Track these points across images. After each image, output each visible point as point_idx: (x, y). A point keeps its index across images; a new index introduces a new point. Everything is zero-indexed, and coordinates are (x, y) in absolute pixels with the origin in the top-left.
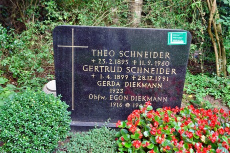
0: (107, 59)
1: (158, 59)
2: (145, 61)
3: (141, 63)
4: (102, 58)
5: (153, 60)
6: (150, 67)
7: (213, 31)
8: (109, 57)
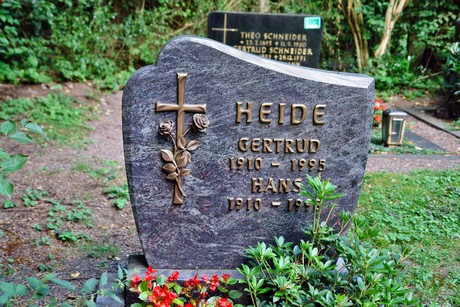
0: (254, 41)
1: (296, 41)
2: (286, 42)
3: (283, 44)
4: (249, 39)
5: (292, 42)
6: (290, 48)
7: (353, 21)
8: (255, 39)
